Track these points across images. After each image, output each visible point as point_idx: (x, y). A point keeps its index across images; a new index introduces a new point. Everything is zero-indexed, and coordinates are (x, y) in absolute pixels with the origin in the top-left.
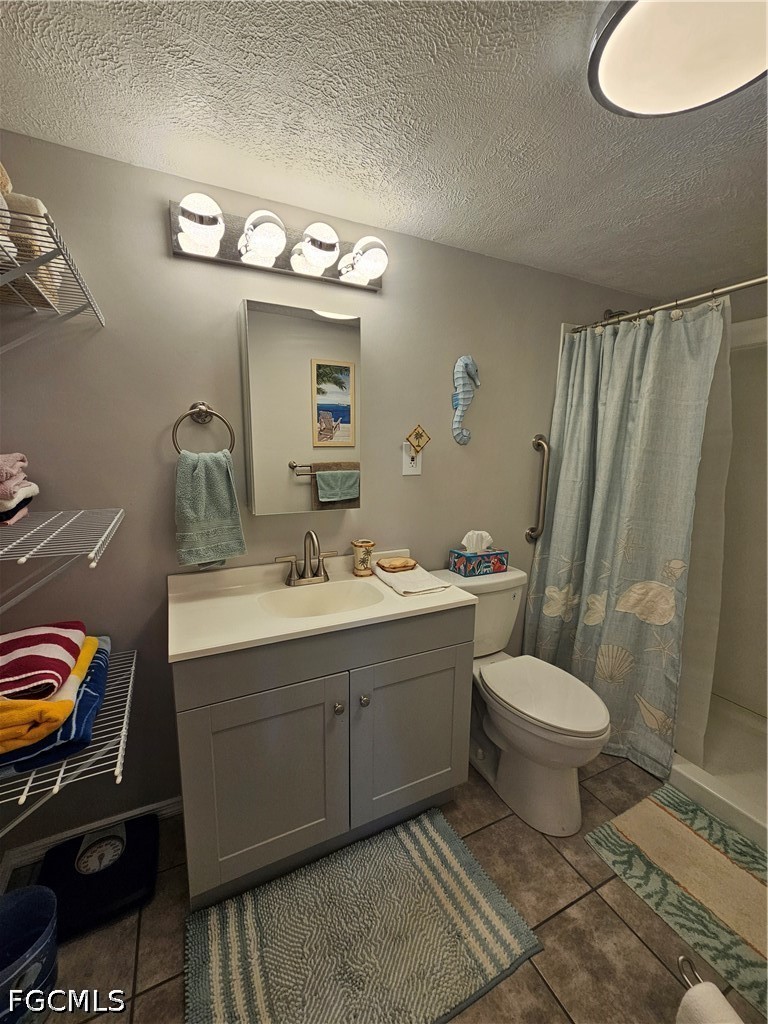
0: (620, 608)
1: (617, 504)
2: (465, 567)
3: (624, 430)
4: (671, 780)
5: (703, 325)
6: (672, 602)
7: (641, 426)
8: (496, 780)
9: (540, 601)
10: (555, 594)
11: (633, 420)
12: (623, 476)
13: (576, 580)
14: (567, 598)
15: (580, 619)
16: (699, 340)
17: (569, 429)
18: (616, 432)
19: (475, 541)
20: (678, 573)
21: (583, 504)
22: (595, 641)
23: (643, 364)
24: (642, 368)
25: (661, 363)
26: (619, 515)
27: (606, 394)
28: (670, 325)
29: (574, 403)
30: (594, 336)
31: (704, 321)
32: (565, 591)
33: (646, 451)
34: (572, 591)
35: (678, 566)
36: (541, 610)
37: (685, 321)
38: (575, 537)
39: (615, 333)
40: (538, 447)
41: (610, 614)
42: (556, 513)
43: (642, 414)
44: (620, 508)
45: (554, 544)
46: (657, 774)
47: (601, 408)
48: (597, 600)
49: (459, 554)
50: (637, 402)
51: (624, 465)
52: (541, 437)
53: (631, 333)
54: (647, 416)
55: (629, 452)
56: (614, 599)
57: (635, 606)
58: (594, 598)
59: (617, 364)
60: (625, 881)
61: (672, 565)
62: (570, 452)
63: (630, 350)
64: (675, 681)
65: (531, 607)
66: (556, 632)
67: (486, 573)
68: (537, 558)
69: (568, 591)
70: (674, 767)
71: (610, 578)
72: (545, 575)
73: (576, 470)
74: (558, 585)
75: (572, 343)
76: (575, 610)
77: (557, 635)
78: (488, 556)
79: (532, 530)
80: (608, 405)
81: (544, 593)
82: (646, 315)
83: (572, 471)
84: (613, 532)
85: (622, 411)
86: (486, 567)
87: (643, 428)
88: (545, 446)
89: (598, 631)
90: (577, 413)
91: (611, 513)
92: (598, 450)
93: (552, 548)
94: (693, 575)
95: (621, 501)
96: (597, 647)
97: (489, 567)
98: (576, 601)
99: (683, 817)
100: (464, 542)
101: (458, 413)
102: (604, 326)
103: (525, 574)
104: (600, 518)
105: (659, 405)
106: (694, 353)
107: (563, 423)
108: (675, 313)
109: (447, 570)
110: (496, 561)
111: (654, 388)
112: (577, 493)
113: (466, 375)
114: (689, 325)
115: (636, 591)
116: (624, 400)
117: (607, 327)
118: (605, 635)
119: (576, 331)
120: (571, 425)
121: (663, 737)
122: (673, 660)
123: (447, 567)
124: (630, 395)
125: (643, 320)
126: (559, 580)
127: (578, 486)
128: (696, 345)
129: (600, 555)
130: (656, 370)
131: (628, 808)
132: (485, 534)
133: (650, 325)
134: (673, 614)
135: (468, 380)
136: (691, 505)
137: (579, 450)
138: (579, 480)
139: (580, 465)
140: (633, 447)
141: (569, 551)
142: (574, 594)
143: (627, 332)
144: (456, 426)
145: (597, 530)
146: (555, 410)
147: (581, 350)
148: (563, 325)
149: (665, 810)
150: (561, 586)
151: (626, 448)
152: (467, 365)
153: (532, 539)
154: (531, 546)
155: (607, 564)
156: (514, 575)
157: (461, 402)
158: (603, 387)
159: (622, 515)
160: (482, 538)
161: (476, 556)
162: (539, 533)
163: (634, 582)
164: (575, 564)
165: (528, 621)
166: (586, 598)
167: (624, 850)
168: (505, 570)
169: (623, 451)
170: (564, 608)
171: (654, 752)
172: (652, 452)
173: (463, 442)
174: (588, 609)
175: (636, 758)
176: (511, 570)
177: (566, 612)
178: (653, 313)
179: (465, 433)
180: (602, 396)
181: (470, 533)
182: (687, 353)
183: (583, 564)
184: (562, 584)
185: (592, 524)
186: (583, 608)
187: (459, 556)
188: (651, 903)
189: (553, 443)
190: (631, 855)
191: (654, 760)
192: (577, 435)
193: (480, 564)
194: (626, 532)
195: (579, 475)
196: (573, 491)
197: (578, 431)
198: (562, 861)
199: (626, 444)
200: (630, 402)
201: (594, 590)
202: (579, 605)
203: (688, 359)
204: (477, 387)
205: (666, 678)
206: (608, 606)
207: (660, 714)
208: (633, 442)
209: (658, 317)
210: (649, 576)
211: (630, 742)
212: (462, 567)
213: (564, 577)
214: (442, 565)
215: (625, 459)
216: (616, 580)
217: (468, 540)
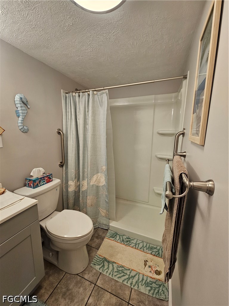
0: (91, 184)
1: (86, 151)
2: (33, 184)
3: (85, 128)
4: (110, 229)
5: (102, 98)
6: (104, 178)
7: (90, 127)
8: (58, 263)
9: (67, 187)
10: (72, 184)
11: (88, 125)
12: (87, 142)
13: (78, 177)
14: (76, 183)
15: (80, 190)
16: (102, 102)
17: (69, 127)
18: (83, 128)
19: (37, 173)
20: (105, 170)
21: (76, 152)
22: (85, 195)
23: (88, 107)
24: (88, 108)
25: (93, 107)
26: (87, 155)
27: (79, 116)
28: (94, 96)
29: (69, 118)
30: (73, 96)
31: (102, 96)
32: (74, 182)
33: (92, 135)
34: (77, 181)
35: (104, 168)
36: (68, 190)
37: (98, 96)
38: (76, 163)
39: (79, 96)
40: (59, 133)
41: (89, 186)
42: (68, 156)
43: (90, 123)
44: (87, 153)
45: (69, 167)
46: (106, 229)
47: (78, 120)
48: (85, 182)
49: (29, 180)
50: (88, 119)
51: (87, 139)
52: (60, 130)
53: (84, 97)
54: (91, 124)
55: (88, 134)
56: (89, 181)
57: (95, 182)
58: (84, 182)
59: (81, 106)
60: (103, 273)
61: (103, 168)
62: (70, 135)
63: (84, 102)
64: (107, 201)
65: (64, 189)
66: (73, 196)
67: (44, 184)
68: (64, 172)
69: (76, 181)
70: (110, 225)
71: (87, 174)
72: (68, 177)
73: (73, 141)
74: (72, 180)
75: (66, 97)
76: (78, 187)
77: (74, 196)
78: (44, 177)
79: (61, 163)
80: (80, 119)
81: (68, 183)
82: (87, 92)
83: (72, 141)
84: (86, 160)
85: (84, 121)
86: (43, 182)
87: (91, 127)
88: (61, 133)
89: (86, 191)
90: (71, 122)
91: (85, 154)
92: (79, 134)
93: (69, 168)
94: (108, 169)
95: (87, 151)
96: (87, 197)
97: (45, 181)
98: (78, 184)
99: (114, 239)
100: (31, 174)
101: (20, 119)
102: (76, 93)
103: (60, 180)
104: (82, 156)
105: (94, 120)
106: (101, 106)
107: (67, 125)
108: (95, 92)
109: (25, 187)
110: (48, 178)
111: (92, 115)
112: (74, 149)
113: (21, 103)
114: (99, 97)
115: (95, 177)
116: (84, 119)
117: (77, 93)
118: (88, 193)
119: (67, 93)
120: (69, 125)
121: (106, 217)
122: (106, 195)
123: (25, 185)
124: (86, 117)
125: (87, 93)
126: (72, 178)
127: (74, 146)
128: (101, 103)
129: (83, 168)
130: (92, 109)
131: (101, 245)
132: (41, 169)
133: (89, 95)
134: (105, 182)
135: (23, 105)
136: (105, 150)
137: (73, 134)
138: (74, 144)
139: (74, 139)
140: (89, 133)
141: (74, 168)
142: (78, 181)
143: (83, 96)
144: (20, 124)
145: (82, 160)
146: (63, 120)
147: (69, 100)
148: (62, 90)
149: (110, 239)
150: (73, 180)
151: (87, 134)
152: (21, 98)
153: (61, 166)
154: (62, 168)
155: (86, 170)
156: (56, 182)
157: (21, 114)
158: (78, 114)
159: (88, 155)
160: (40, 171)
161: (38, 179)
162: (63, 164)
163: (94, 175)
164: (77, 172)
165: (64, 194)
166: (81, 183)
167: (102, 261)
168: (52, 181)
169: (86, 134)
170: (75, 187)
171: (105, 223)
172: (94, 135)
173: (25, 132)
174: (82, 186)
175: (100, 226)
176: (54, 180)
177: (76, 188)
178: (89, 91)
179: (25, 128)
180: (78, 116)
181: (34, 170)
182: (99, 105)
183: (79, 171)
184: (74, 179)
185: (80, 158)
186: (81, 186)
187: (30, 180)
188: (110, 276)
189: (64, 132)
190: (103, 262)
191: (105, 225)
192: (72, 129)
193: (40, 182)
194: (90, 160)
195: (74, 142)
196: (73, 148)
197: (72, 128)
198: (85, 281)
199: (87, 132)
200: (86, 119)
201: (83, 179)
202: (79, 185)
203: (100, 107)
204: (29, 108)
205: (105, 200)
206: (88, 184)
207: (105, 211)
208: (88, 132)
209: (91, 93)
210: (98, 172)
211: (99, 222)
212: (32, 185)
213: (74, 177)
214: (23, 185)
215: (87, 137)
216: (89, 175)
217: (34, 173)
